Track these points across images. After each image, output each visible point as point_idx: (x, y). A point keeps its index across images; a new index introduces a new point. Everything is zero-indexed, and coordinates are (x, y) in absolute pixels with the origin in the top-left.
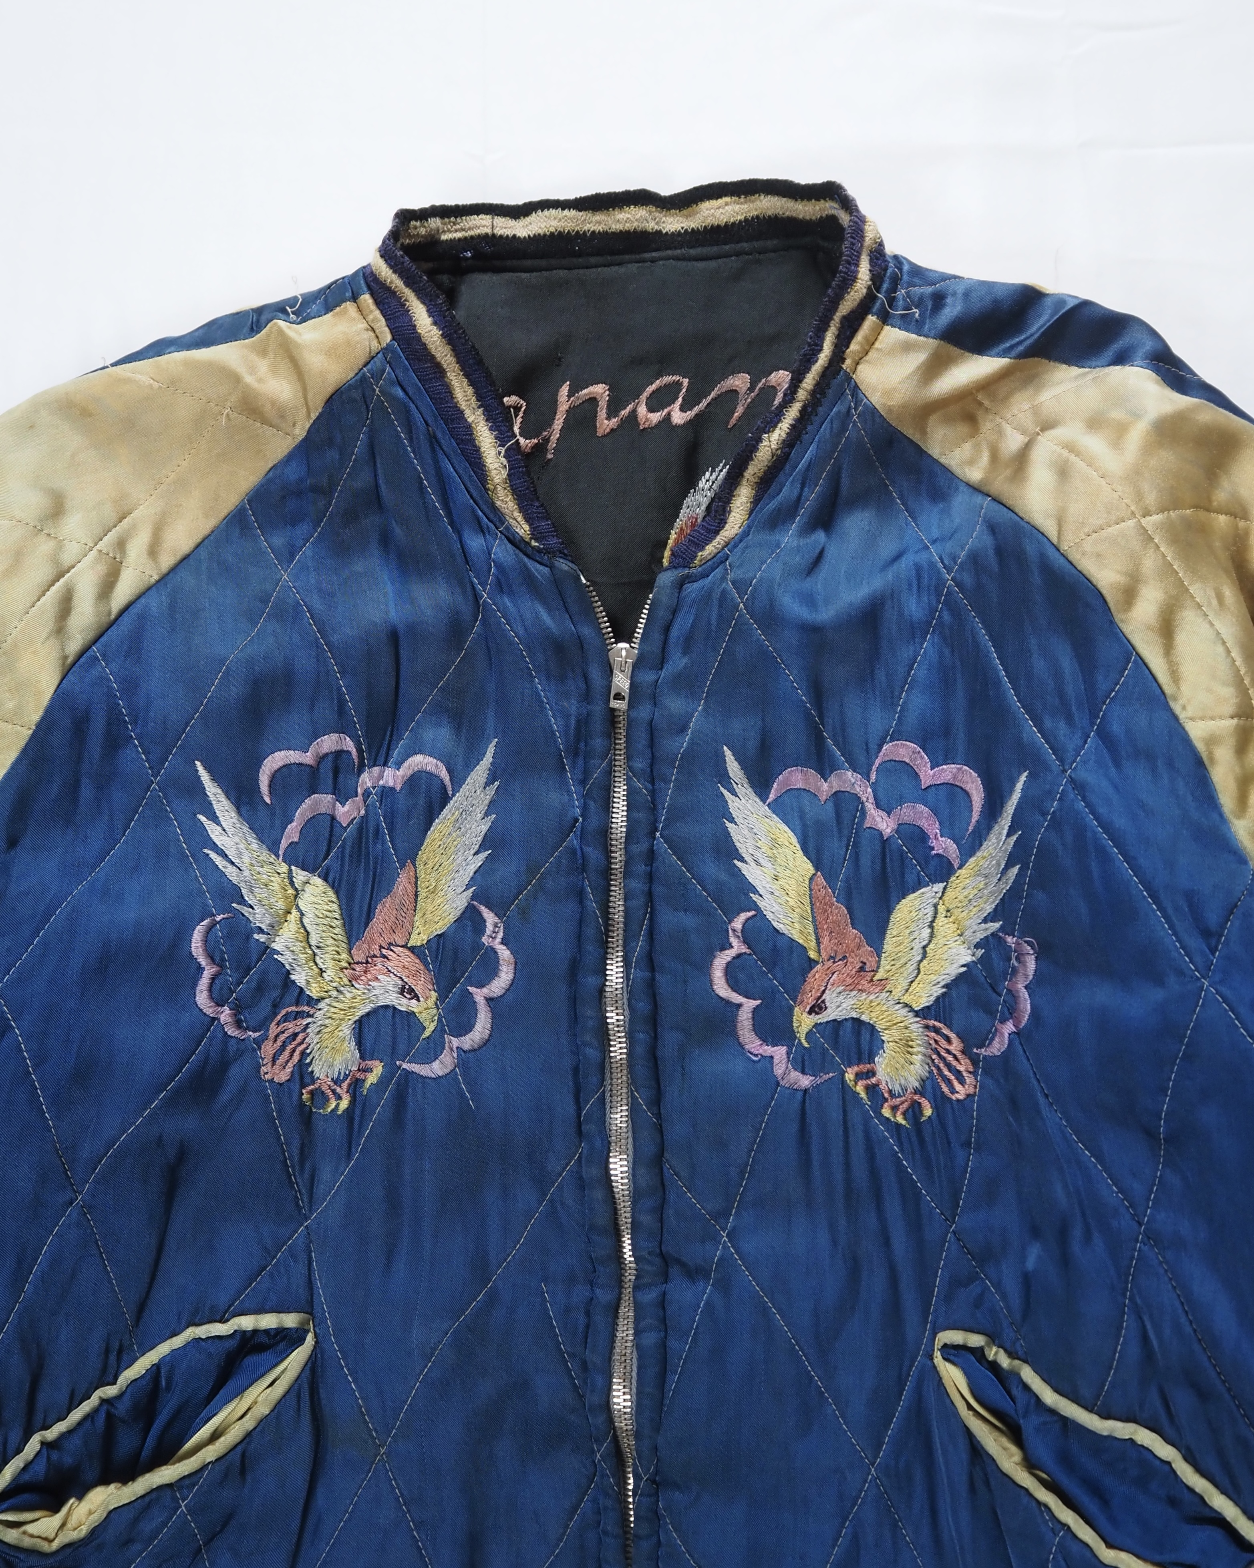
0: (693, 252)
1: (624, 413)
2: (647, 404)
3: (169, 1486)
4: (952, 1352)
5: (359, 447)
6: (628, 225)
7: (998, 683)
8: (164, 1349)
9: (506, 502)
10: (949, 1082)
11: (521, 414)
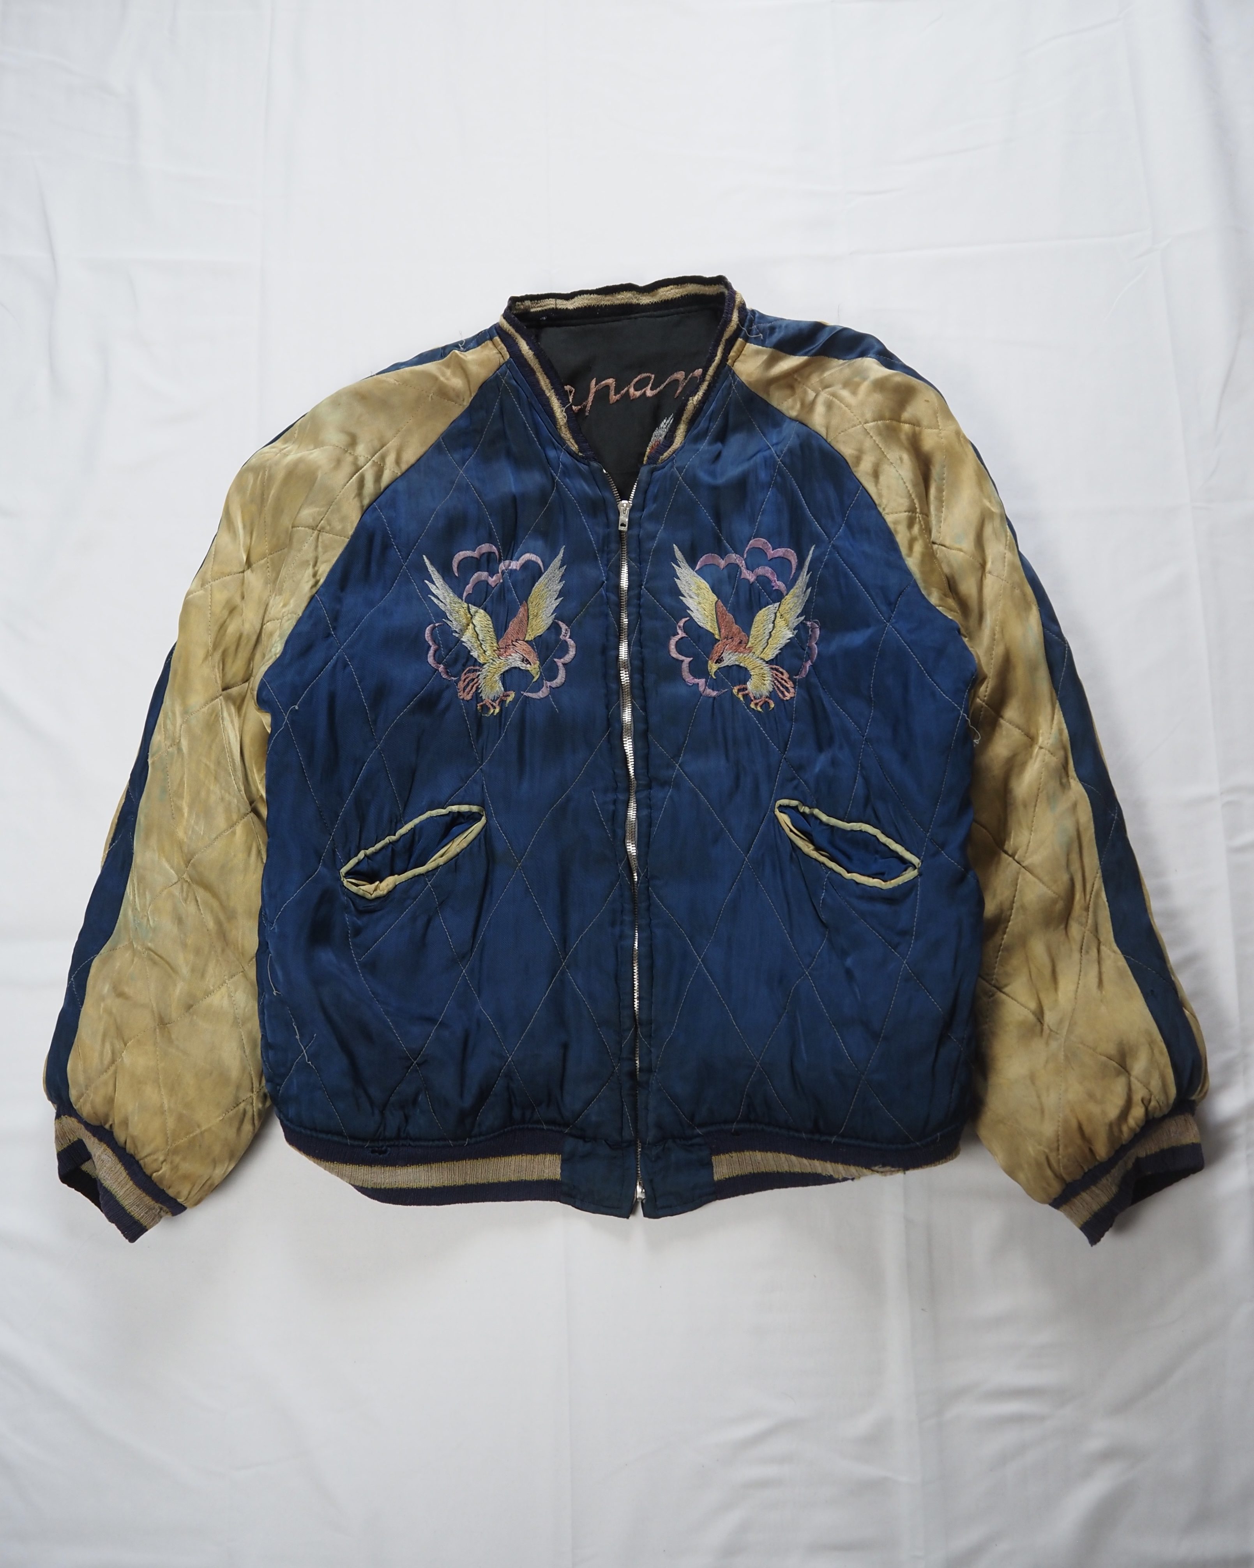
0: (655, 313)
1: (623, 392)
2: (634, 387)
3: (423, 875)
4: (783, 809)
5: (496, 409)
6: (623, 301)
7: (801, 507)
8: (416, 821)
9: (566, 434)
10: (782, 693)
11: (572, 394)
